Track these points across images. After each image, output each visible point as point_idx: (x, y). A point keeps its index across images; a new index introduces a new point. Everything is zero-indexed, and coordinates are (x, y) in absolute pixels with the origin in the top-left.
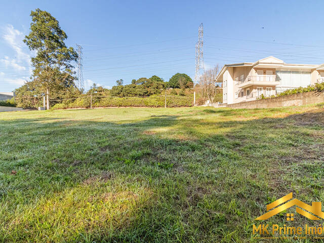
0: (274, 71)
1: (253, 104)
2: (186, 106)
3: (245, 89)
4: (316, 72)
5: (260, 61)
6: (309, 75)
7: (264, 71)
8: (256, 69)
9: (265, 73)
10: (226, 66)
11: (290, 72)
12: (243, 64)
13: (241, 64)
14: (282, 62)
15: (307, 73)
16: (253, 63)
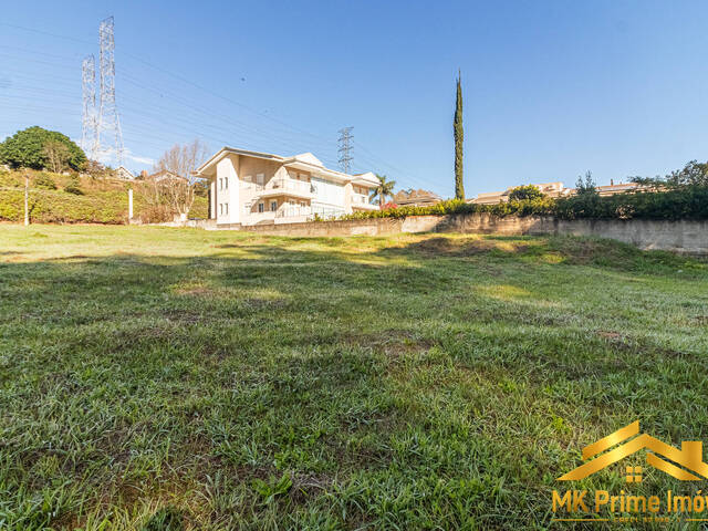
0: (309, 176)
1: (302, 228)
2: (92, 222)
3: (267, 199)
4: (349, 186)
5: (298, 157)
6: (341, 188)
7: (297, 173)
8: (288, 169)
9: (298, 177)
10: (226, 149)
11: (324, 181)
12: (271, 157)
13: (266, 156)
14: (320, 164)
15: (338, 184)
16: (285, 159)
